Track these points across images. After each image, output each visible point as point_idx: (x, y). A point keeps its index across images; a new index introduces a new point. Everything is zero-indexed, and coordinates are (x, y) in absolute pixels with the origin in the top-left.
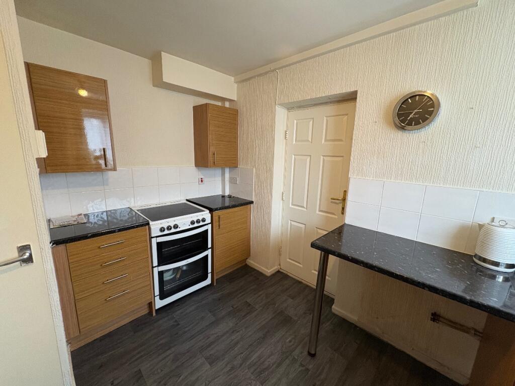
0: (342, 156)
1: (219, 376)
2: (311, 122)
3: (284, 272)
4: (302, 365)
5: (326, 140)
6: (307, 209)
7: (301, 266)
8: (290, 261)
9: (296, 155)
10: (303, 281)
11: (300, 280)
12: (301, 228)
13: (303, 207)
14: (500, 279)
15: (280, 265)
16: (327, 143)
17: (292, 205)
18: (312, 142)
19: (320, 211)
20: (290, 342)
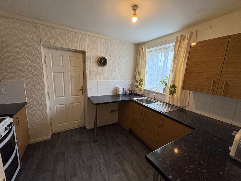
0: (79, 73)
1: (83, 173)
2: (61, 58)
3: (56, 132)
4: (97, 145)
5: (70, 66)
6: (65, 97)
7: (66, 123)
8: (58, 125)
9: (54, 72)
10: (68, 130)
11: (66, 130)
12: (63, 106)
13: (63, 97)
14: (121, 96)
15: (52, 131)
16: (71, 67)
17: (56, 97)
18: (63, 66)
19: (72, 96)
20: (88, 145)
